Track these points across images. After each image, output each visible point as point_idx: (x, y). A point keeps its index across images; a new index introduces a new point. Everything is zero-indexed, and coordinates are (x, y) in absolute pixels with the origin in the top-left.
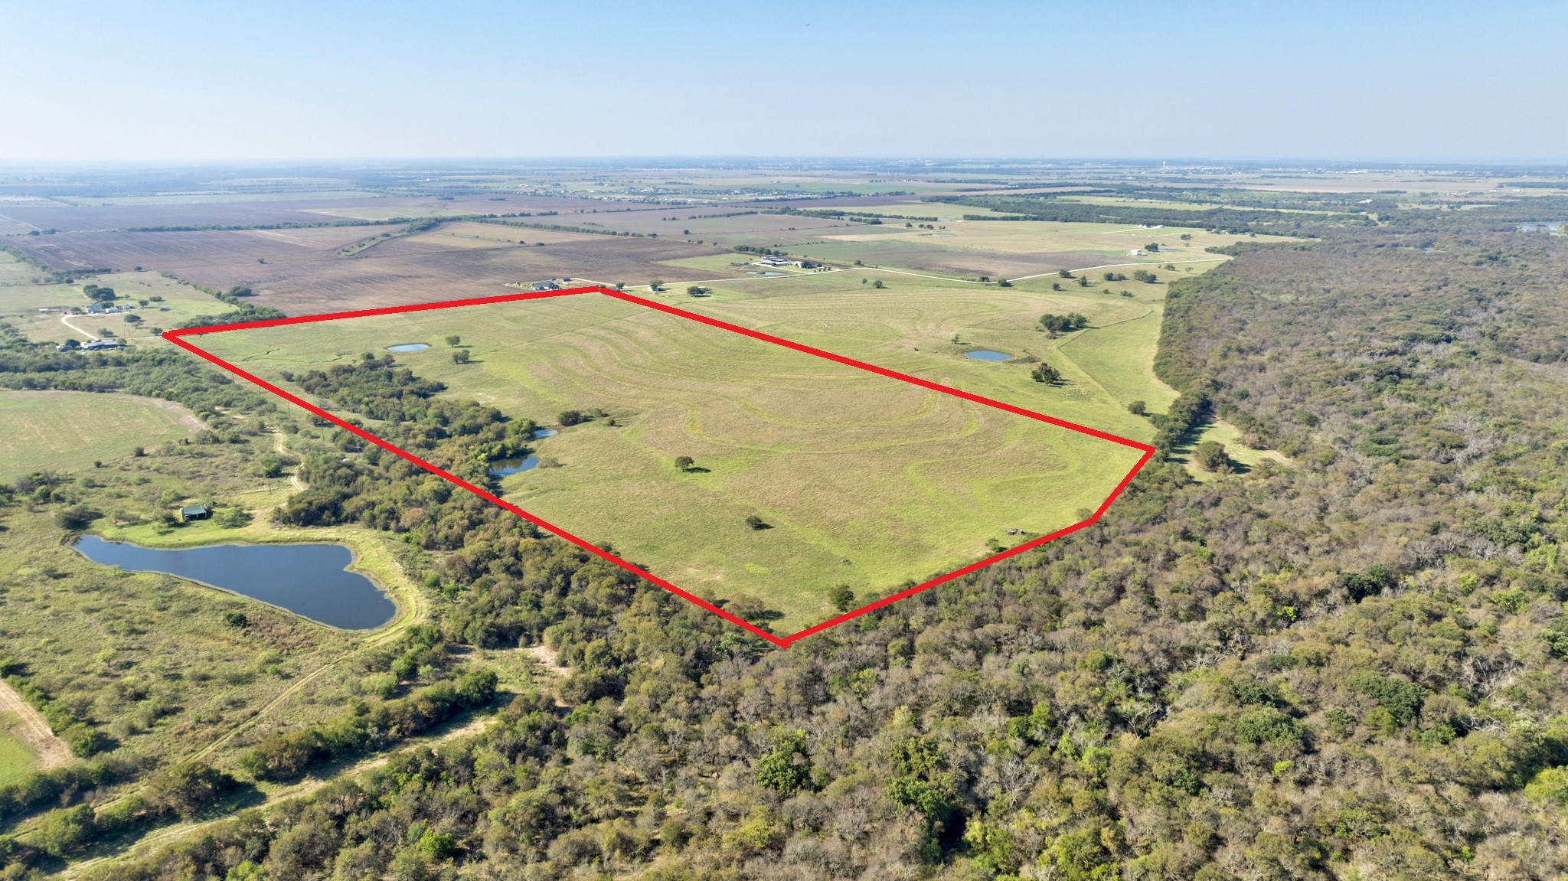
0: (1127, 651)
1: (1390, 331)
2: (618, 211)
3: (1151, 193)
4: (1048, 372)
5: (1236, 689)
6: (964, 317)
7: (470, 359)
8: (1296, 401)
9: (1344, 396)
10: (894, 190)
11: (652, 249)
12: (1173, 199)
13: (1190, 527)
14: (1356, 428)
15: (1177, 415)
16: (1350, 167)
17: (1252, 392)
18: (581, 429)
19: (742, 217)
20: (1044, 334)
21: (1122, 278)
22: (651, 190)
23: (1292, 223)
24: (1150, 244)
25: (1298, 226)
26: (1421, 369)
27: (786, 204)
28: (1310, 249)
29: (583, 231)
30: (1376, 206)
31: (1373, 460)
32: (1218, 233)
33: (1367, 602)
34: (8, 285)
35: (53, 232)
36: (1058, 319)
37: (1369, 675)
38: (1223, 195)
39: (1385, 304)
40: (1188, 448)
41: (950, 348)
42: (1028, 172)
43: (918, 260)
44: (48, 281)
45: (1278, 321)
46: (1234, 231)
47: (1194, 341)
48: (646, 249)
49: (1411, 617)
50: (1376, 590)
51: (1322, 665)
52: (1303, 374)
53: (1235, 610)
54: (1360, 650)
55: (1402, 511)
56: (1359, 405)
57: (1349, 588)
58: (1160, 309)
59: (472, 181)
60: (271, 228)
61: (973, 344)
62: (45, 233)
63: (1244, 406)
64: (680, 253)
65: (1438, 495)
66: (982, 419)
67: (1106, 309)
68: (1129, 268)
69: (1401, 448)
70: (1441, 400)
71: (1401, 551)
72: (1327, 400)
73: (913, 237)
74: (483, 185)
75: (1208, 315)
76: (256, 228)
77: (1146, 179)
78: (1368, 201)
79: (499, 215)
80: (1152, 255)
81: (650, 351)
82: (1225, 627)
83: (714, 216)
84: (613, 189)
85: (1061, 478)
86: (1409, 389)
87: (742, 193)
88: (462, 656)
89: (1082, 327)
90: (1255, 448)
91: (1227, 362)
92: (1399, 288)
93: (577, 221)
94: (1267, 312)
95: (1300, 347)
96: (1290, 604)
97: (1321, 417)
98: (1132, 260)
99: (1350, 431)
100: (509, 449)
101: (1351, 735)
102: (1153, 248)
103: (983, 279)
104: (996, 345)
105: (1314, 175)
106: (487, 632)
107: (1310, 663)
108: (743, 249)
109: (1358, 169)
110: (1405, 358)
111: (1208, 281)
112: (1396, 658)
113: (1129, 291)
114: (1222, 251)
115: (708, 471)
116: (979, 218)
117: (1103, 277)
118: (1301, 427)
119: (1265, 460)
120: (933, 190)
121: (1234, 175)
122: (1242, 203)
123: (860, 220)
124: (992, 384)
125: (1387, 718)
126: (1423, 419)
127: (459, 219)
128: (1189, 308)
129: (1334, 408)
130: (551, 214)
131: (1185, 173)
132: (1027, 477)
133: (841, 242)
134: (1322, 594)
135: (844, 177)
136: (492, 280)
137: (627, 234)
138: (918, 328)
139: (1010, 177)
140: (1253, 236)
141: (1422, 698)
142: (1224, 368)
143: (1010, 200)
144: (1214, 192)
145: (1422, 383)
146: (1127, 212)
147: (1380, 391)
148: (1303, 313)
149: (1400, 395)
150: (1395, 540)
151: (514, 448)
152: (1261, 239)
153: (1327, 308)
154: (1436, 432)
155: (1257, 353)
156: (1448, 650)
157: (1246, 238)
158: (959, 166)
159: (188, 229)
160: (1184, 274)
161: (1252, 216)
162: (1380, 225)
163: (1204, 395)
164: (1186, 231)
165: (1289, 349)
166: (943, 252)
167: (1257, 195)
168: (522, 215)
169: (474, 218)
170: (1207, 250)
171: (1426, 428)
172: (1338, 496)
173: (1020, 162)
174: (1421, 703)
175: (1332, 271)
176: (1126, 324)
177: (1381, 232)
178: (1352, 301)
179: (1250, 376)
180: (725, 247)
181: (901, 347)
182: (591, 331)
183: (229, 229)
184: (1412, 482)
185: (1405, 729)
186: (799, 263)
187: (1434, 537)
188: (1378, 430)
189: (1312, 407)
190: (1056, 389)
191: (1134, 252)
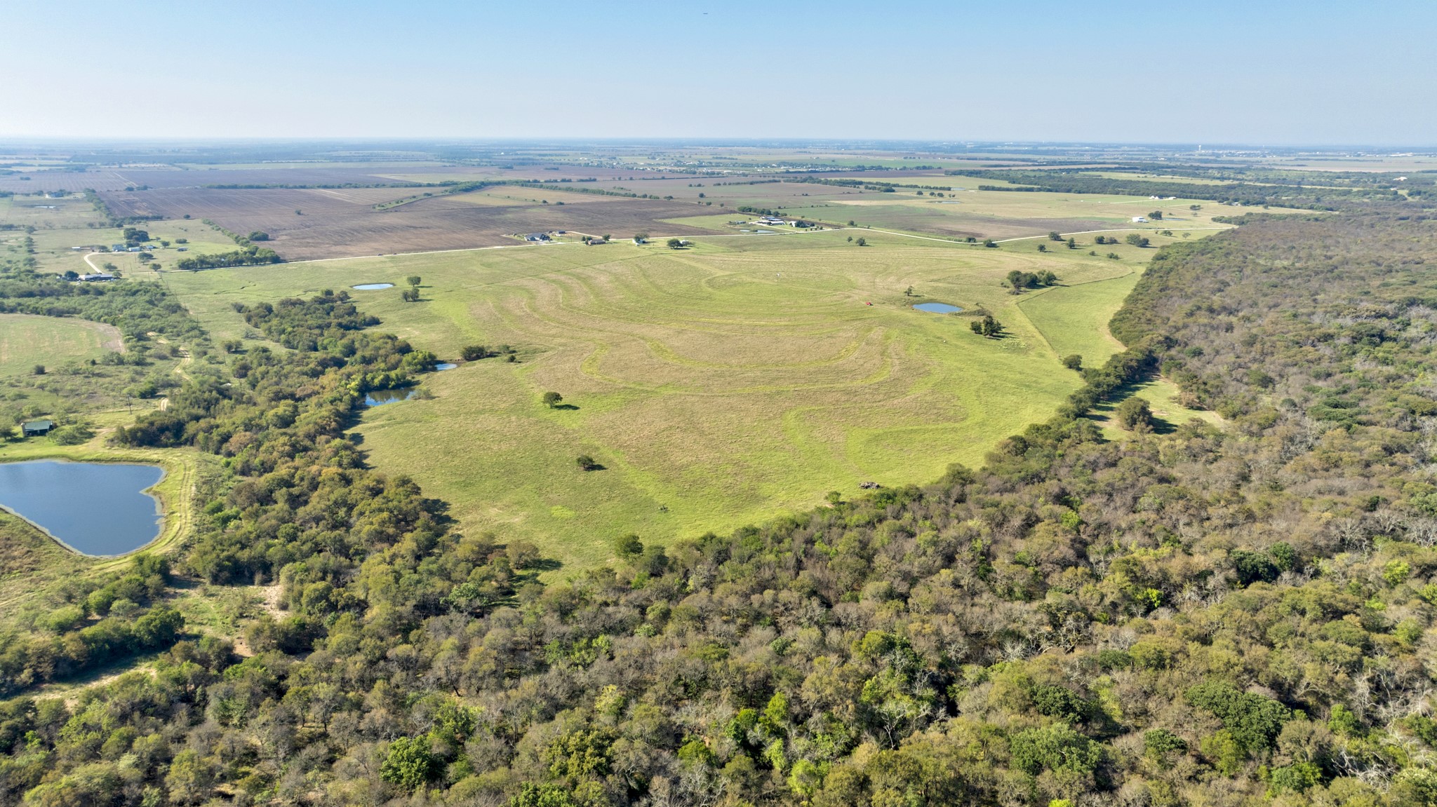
0: (918, 633)
1: (1386, 296)
2: (654, 179)
3: (1174, 171)
4: (990, 323)
5: (1034, 693)
6: (930, 272)
7: (420, 298)
8: (1255, 360)
9: (1310, 357)
10: (921, 165)
11: (662, 209)
12: (1195, 176)
13: (1069, 489)
14: (1313, 390)
15: (1111, 370)
16: (1394, 151)
17: (1207, 350)
18: (480, 365)
19: (766, 185)
20: (1007, 290)
21: (1113, 242)
22: (697, 163)
23: (1313, 197)
24: (1154, 212)
25: (1318, 200)
26: (1412, 332)
27: (812, 175)
28: (1324, 220)
29: (608, 193)
30: (1411, 182)
31: (1319, 425)
32: (1230, 204)
33: (1255, 589)
34: (67, 228)
35: (145, 188)
36: (1025, 275)
37: (1217, 687)
38: (1248, 173)
39: (1391, 271)
40: (1115, 405)
41: (900, 300)
42: (1063, 153)
43: (911, 223)
44: (102, 225)
45: (1263, 284)
46: (1247, 203)
47: (1164, 300)
48: (655, 209)
49: (1303, 613)
50: (1272, 574)
51: (1163, 667)
52: (1272, 335)
53: (1082, 591)
54: (1220, 652)
55: (1337, 483)
56: (1324, 366)
57: (1238, 570)
58: (1142, 270)
59: (540, 155)
60: (333, 187)
61: (926, 296)
62: (139, 189)
63: (1193, 363)
64: (685, 212)
65: (1387, 466)
66: (897, 368)
67: (1084, 268)
68: (1122, 233)
69: (1359, 413)
70: (1425, 364)
71: (1320, 529)
72: (1289, 361)
73: (921, 204)
74: (546, 158)
75: (1189, 276)
76: (319, 187)
77: (1178, 160)
78: (1402, 178)
79: (542, 181)
80: (1154, 223)
81: (597, 295)
82: (1059, 610)
83: (738, 184)
84: (662, 162)
85: (954, 430)
86: (1389, 352)
87: (779, 166)
88: (184, 591)
89: (1051, 285)
90: (1192, 408)
91: (1191, 320)
92: (1410, 256)
93: (608, 186)
94: (1256, 275)
95: (1278, 309)
96: (1158, 586)
97: (1277, 378)
98: (1131, 226)
99: (1305, 393)
100: (393, 380)
101: (1172, 767)
102: (1157, 216)
103: (970, 240)
104: (951, 299)
105: (1352, 158)
106: (221, 567)
107: (1148, 665)
108: (746, 210)
109: (1401, 152)
110: (1394, 321)
111: (1202, 246)
112: (1266, 664)
113: (1115, 254)
114: (1228, 221)
115: (576, 408)
116: (993, 189)
117: (1094, 241)
118: (1252, 387)
119: (1193, 420)
120: (961, 165)
121: (1268, 157)
122: (1267, 180)
123: (874, 188)
124: (926, 335)
125: (1228, 747)
126: (1396, 383)
127: (504, 183)
128: (1171, 270)
129: (1295, 369)
130: (590, 180)
131: (1218, 156)
132: (916, 427)
133: (845, 206)
134: (1203, 575)
135: (880, 155)
136: (493, 232)
137: (645, 196)
138: (877, 280)
139: (1042, 157)
140: (1266, 207)
141: (1281, 722)
142: (1185, 326)
143: (1032, 174)
144: (1241, 171)
145: (1407, 346)
146: (1144, 186)
147: (1354, 353)
148: (1294, 277)
149: (1376, 358)
150: (1317, 514)
151: (398, 379)
152: (1274, 211)
153: (1322, 272)
154: (1407, 397)
155: (1231, 313)
156: (1339, 658)
157: (1259, 209)
158: (999, 148)
159: (258, 187)
160: (1180, 239)
161: (1272, 191)
162: (1410, 199)
163: (1151, 352)
164: (1196, 202)
165: (1266, 310)
166: (942, 216)
167: (1284, 174)
168: (564, 181)
169: (517, 183)
170: (1214, 220)
171: (1396, 392)
172: (1266, 462)
173: (1059, 145)
174: (1278, 728)
175: (1340, 240)
176: (1100, 284)
177: (1408, 205)
178: (1354, 267)
179: (1212, 336)
180: (732, 208)
181: (849, 297)
182: (553, 276)
183: (296, 187)
184: (1360, 450)
185: (1252, 763)
186: (793, 223)
187: (1367, 514)
188: (1338, 393)
189: (1270, 369)
190: (994, 342)
191: (1135, 219)
